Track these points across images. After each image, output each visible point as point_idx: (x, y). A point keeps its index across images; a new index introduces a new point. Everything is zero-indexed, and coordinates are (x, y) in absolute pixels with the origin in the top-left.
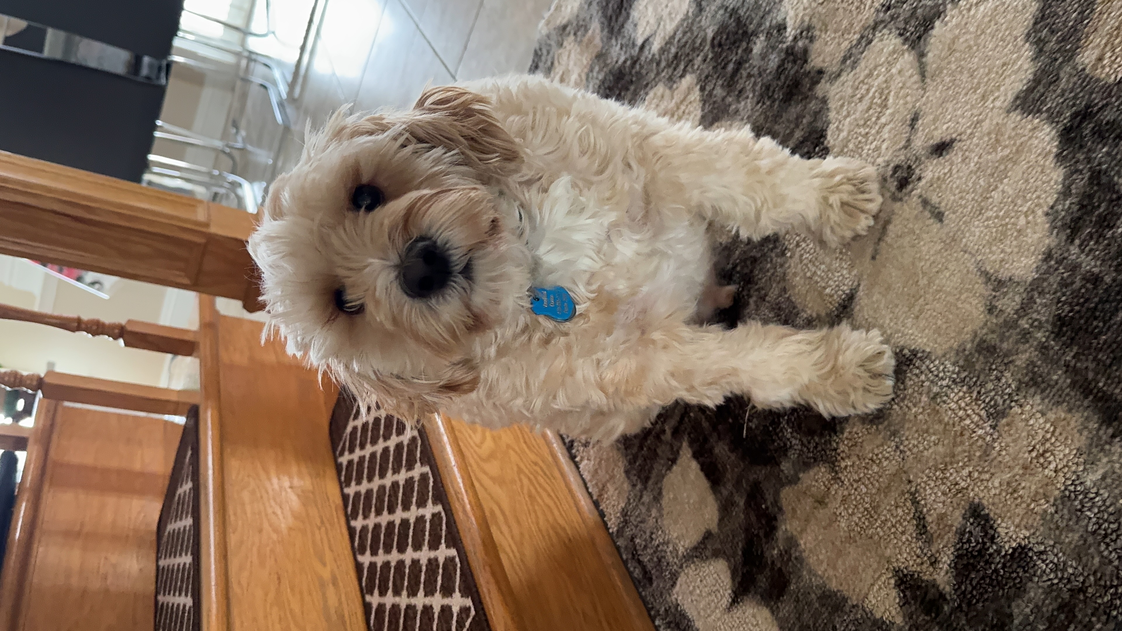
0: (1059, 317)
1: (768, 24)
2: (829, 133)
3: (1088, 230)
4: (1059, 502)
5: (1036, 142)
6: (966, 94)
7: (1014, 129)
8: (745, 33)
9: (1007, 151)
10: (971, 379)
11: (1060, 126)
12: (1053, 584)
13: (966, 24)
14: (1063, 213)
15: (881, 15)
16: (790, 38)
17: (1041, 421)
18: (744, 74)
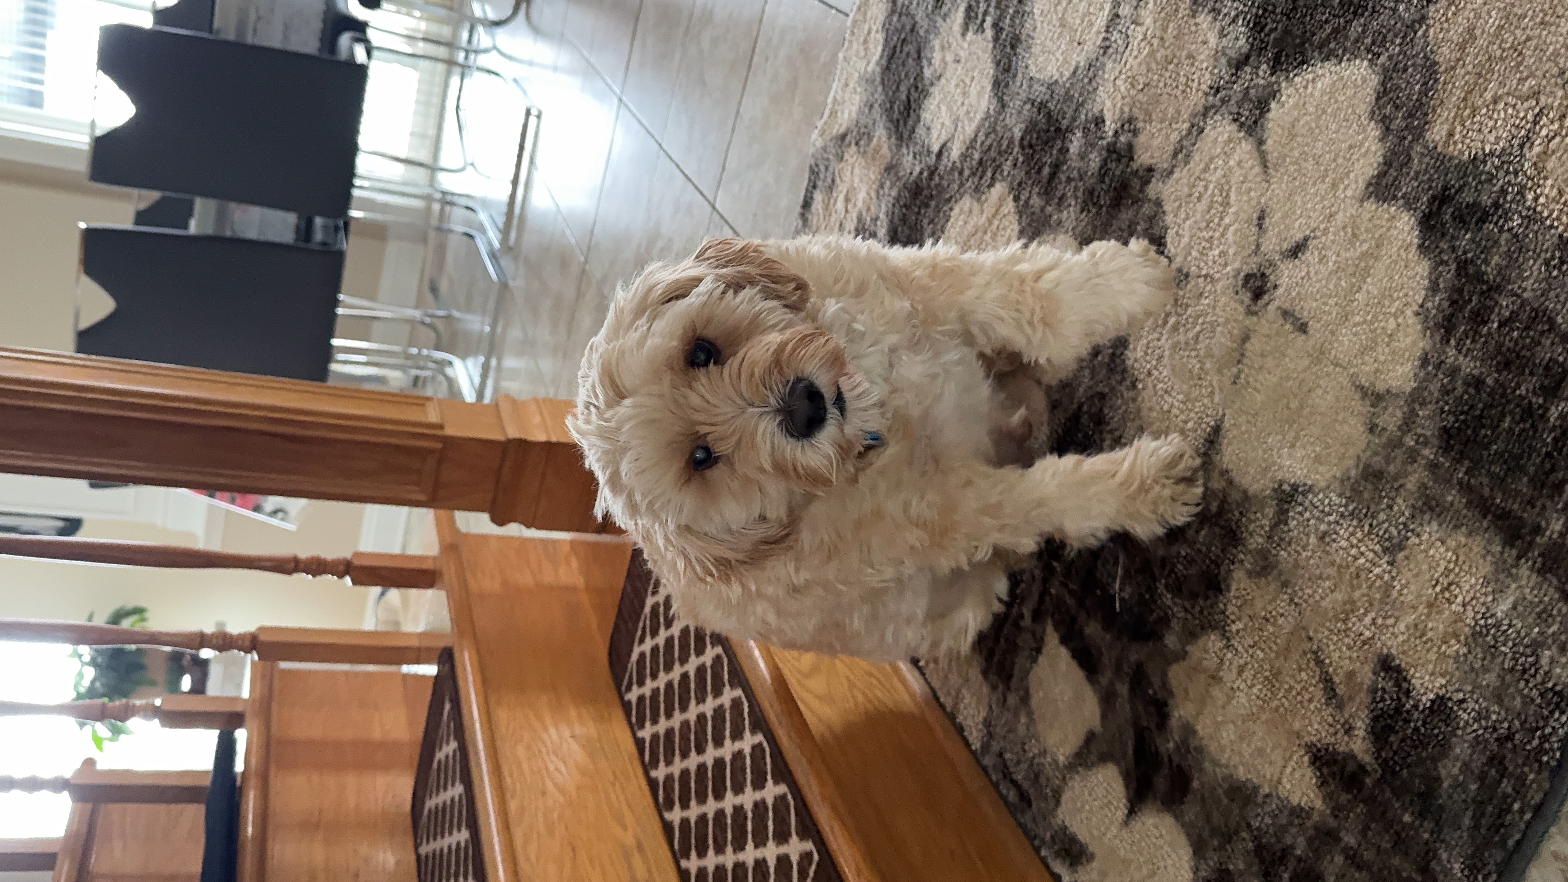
0: (1445, 430)
1: (1083, 117)
2: (1169, 239)
3: (1463, 327)
4: (1469, 640)
5: (1395, 232)
6: (1314, 184)
7: (1370, 220)
8: (1058, 130)
9: (1365, 247)
10: (1361, 510)
11: (1419, 214)
12: (1478, 736)
13: (1305, 104)
14: (1434, 311)
15: (1211, 98)
16: (1111, 133)
17: (1442, 550)
18: (1063, 178)
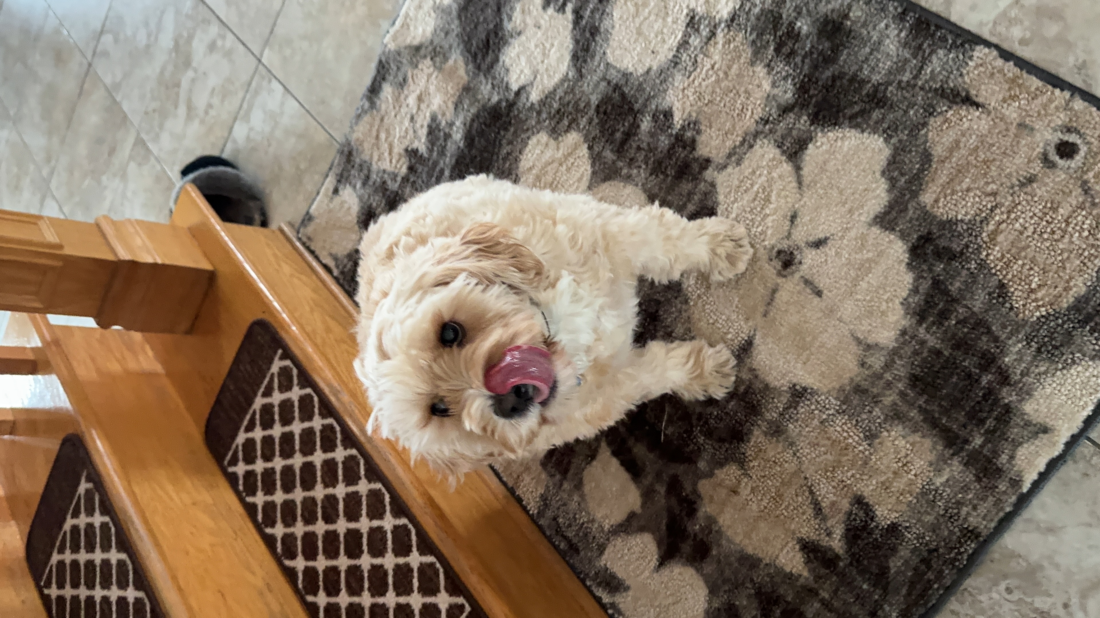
1: (654, 107)
2: (719, 211)
4: (919, 496)
5: (892, 251)
7: (875, 239)
8: (631, 109)
10: (850, 410)
11: (910, 244)
12: (916, 547)
13: (834, 152)
14: (914, 305)
15: (761, 126)
16: (679, 127)
17: (903, 442)
18: (634, 145)
